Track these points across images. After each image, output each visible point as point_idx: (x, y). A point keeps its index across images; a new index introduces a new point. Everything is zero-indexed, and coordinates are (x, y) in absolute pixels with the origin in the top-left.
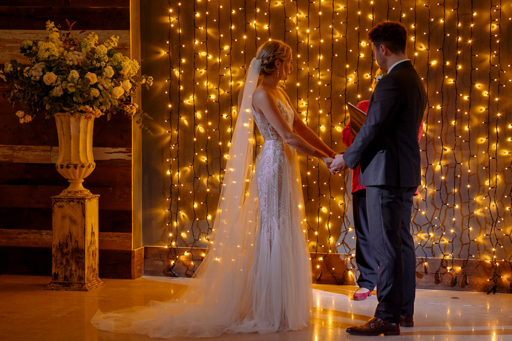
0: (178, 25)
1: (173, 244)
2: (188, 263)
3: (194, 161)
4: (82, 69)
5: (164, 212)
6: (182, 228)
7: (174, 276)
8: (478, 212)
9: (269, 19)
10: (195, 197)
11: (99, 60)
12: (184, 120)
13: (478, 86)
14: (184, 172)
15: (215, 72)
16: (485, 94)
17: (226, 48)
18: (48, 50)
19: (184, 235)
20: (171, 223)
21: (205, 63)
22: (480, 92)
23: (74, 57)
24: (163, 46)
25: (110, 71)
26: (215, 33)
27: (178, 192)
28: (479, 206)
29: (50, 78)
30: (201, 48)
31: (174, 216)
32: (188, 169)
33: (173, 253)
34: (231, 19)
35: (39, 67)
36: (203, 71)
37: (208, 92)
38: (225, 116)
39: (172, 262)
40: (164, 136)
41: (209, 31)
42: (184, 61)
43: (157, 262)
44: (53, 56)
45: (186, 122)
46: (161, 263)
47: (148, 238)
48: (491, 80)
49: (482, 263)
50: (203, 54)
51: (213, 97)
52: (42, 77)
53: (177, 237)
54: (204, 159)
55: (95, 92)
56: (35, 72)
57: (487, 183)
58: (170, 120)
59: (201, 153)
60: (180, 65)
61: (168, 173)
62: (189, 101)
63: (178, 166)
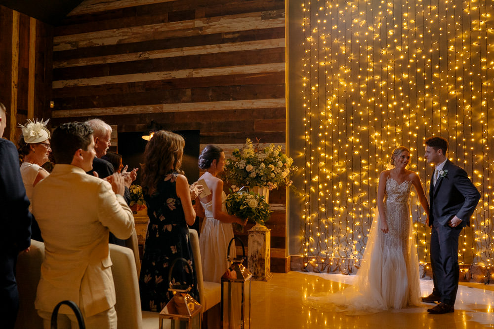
0: (310, 140)
1: (306, 254)
2: (314, 265)
3: (318, 211)
4: (267, 162)
5: (301, 237)
6: (311, 246)
7: (307, 271)
8: (477, 239)
9: (359, 137)
10: (319, 230)
11: (275, 158)
12: (312, 189)
13: (476, 172)
14: (312, 217)
15: (329, 164)
16: (480, 176)
17: (336, 151)
18: (248, 153)
19: (312, 250)
20: (305, 243)
21: (325, 159)
22: (477, 175)
23: (261, 157)
24: (302, 150)
25: (280, 164)
26: (330, 144)
27: (310, 227)
28: (478, 236)
29: (250, 167)
30: (322, 151)
31: (306, 239)
32: (315, 215)
33: (306, 259)
34: (339, 137)
35: (243, 162)
36: (323, 163)
37: (326, 174)
38: (335, 187)
39: (306, 264)
40: (302, 197)
41: (327, 143)
42: (312, 158)
43: (297, 264)
44: (251, 156)
45: (314, 190)
46: (300, 264)
47: (292, 252)
48: (484, 169)
49: (480, 267)
50: (323, 155)
51: (328, 177)
52: (245, 167)
53: (309, 251)
54: (323, 210)
55: (273, 175)
56: (242, 165)
57: (482, 224)
58: (305, 189)
59: (322, 207)
60: (311, 161)
61: (304, 217)
62: (316, 179)
63: (310, 213)
